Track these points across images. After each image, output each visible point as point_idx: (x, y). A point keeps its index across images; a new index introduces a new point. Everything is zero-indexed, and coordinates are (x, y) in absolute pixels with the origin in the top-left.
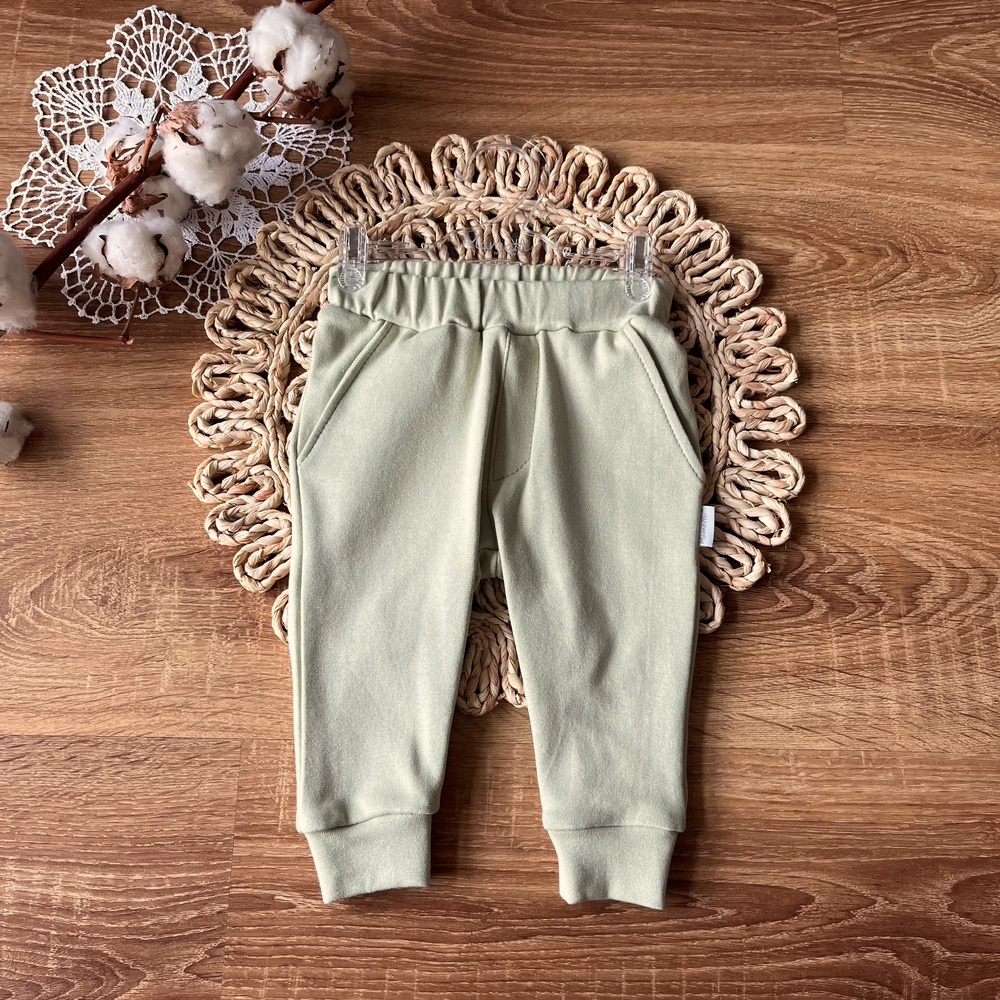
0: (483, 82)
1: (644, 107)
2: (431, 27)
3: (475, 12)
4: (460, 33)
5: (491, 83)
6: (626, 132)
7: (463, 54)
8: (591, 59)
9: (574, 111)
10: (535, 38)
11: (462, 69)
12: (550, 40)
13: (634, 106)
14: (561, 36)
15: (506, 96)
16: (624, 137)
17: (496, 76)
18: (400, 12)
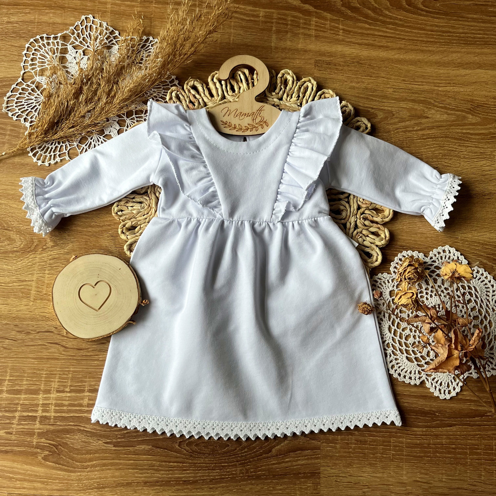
0: (412, 40)
1: (486, 54)
2: (387, 13)
3: (407, 6)
4: (400, 16)
5: (416, 40)
6: (478, 65)
7: (403, 26)
8: (461, 31)
9: (454, 55)
10: (435, 19)
11: (402, 33)
12: (442, 21)
13: (482, 54)
14: (447, 19)
15: (423, 46)
16: (477, 68)
17: (417, 37)
18: (373, 5)
